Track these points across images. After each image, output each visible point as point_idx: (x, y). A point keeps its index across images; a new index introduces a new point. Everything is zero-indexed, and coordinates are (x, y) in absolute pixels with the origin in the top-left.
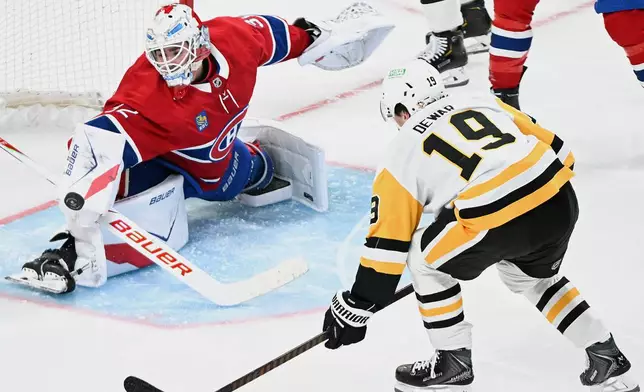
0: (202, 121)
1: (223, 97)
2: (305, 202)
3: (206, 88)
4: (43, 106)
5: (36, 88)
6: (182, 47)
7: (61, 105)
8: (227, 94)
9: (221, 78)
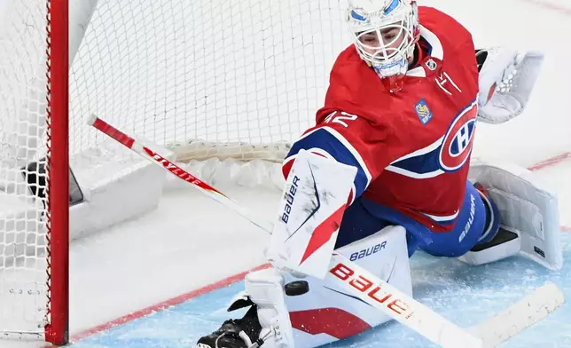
0: (423, 112)
1: (440, 81)
2: (536, 258)
3: (419, 72)
4: (221, 160)
5: (212, 139)
6: (402, 27)
7: (243, 158)
8: (445, 78)
9: (435, 59)
